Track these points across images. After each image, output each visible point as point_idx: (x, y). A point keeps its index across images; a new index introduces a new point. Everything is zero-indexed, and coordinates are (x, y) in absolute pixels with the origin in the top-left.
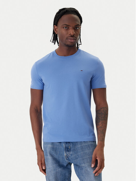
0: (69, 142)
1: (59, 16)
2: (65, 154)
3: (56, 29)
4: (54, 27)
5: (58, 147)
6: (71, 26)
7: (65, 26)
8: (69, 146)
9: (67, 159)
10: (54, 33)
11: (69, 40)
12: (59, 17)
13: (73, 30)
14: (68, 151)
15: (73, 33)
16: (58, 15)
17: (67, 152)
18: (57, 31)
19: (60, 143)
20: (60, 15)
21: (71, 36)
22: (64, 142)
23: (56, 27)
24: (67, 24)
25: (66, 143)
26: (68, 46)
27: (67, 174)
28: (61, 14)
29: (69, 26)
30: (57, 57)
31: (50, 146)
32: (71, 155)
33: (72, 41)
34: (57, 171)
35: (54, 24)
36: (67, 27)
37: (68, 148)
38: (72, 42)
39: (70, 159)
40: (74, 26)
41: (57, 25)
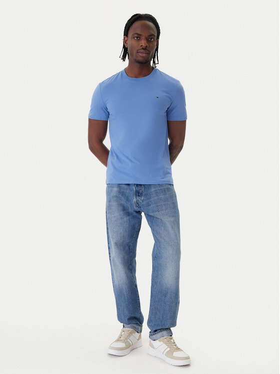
0: (141, 185)
2: (135, 200)
3: (126, 41)
5: (125, 191)
6: (143, 36)
7: (136, 35)
8: (140, 190)
9: (136, 206)
10: (124, 47)
11: (140, 54)
13: (146, 41)
14: (139, 196)
15: (145, 44)
17: (137, 197)
19: (128, 185)
21: (143, 49)
22: (134, 184)
23: (126, 39)
24: (139, 32)
25: (137, 185)
26: (138, 62)
27: (137, 225)
29: (141, 35)
30: (127, 79)
31: (116, 189)
32: (143, 201)
33: (144, 55)
34: (125, 220)
36: (138, 37)
37: (139, 193)
38: (143, 57)
39: (141, 205)
40: (147, 35)
41: (127, 36)
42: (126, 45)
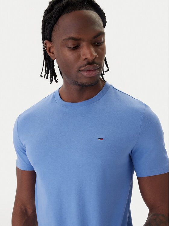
1: (53, 19)
3: (50, 48)
4: (45, 45)
6: (83, 41)
11: (85, 74)
12: (53, 22)
15: (91, 55)
16: (49, 15)
18: (53, 53)
20: (54, 16)
23: (49, 45)
24: (73, 35)
28: (55, 13)
35: (44, 39)
41: (50, 40)
42: (51, 55)
